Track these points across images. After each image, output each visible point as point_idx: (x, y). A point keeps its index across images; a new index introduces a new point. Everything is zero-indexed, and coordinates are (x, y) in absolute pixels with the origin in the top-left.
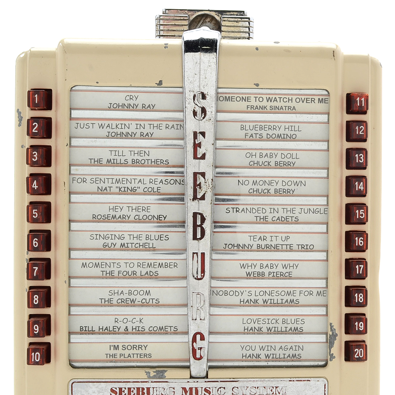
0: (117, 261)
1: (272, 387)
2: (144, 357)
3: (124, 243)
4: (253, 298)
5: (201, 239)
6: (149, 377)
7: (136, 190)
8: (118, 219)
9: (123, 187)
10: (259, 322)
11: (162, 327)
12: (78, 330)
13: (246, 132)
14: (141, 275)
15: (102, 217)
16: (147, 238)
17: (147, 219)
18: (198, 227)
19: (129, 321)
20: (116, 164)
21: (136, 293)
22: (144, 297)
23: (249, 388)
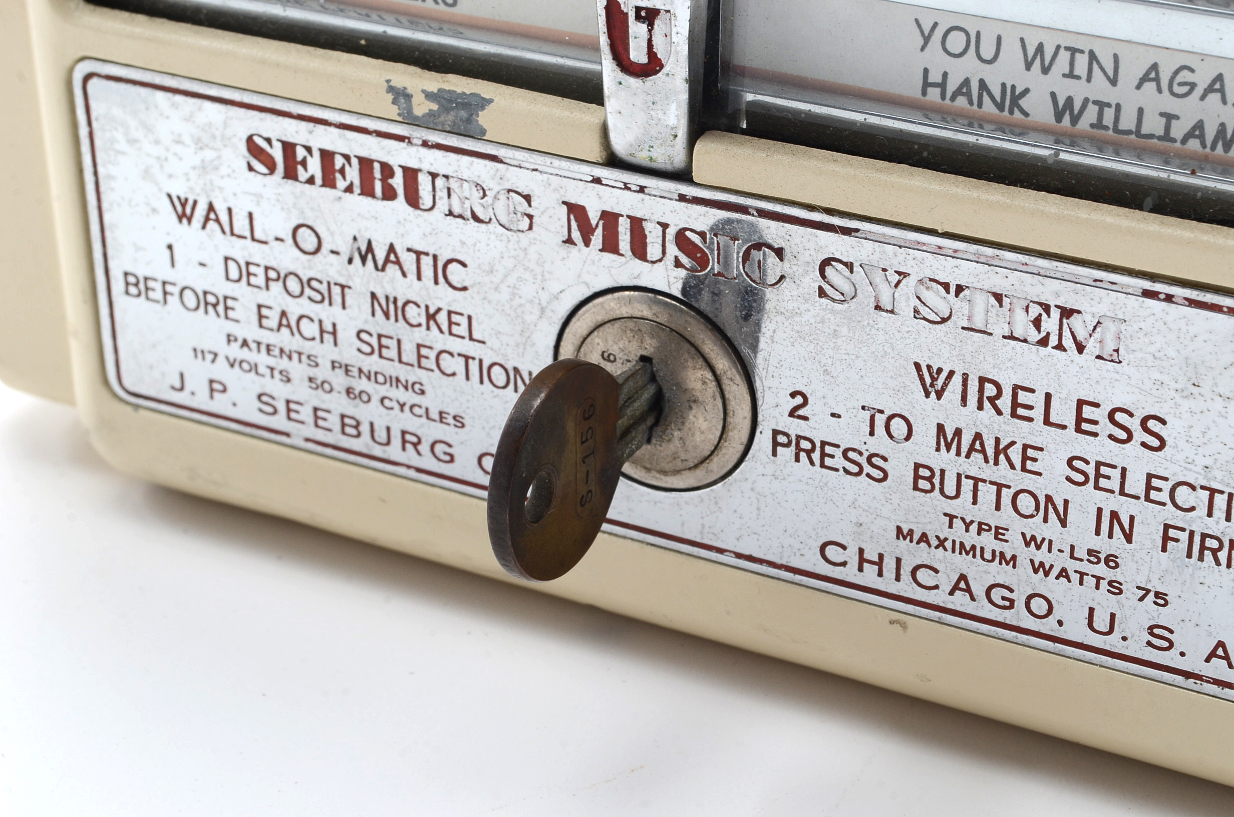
1: (1040, 304)
6: (410, 120)
23: (911, 282)
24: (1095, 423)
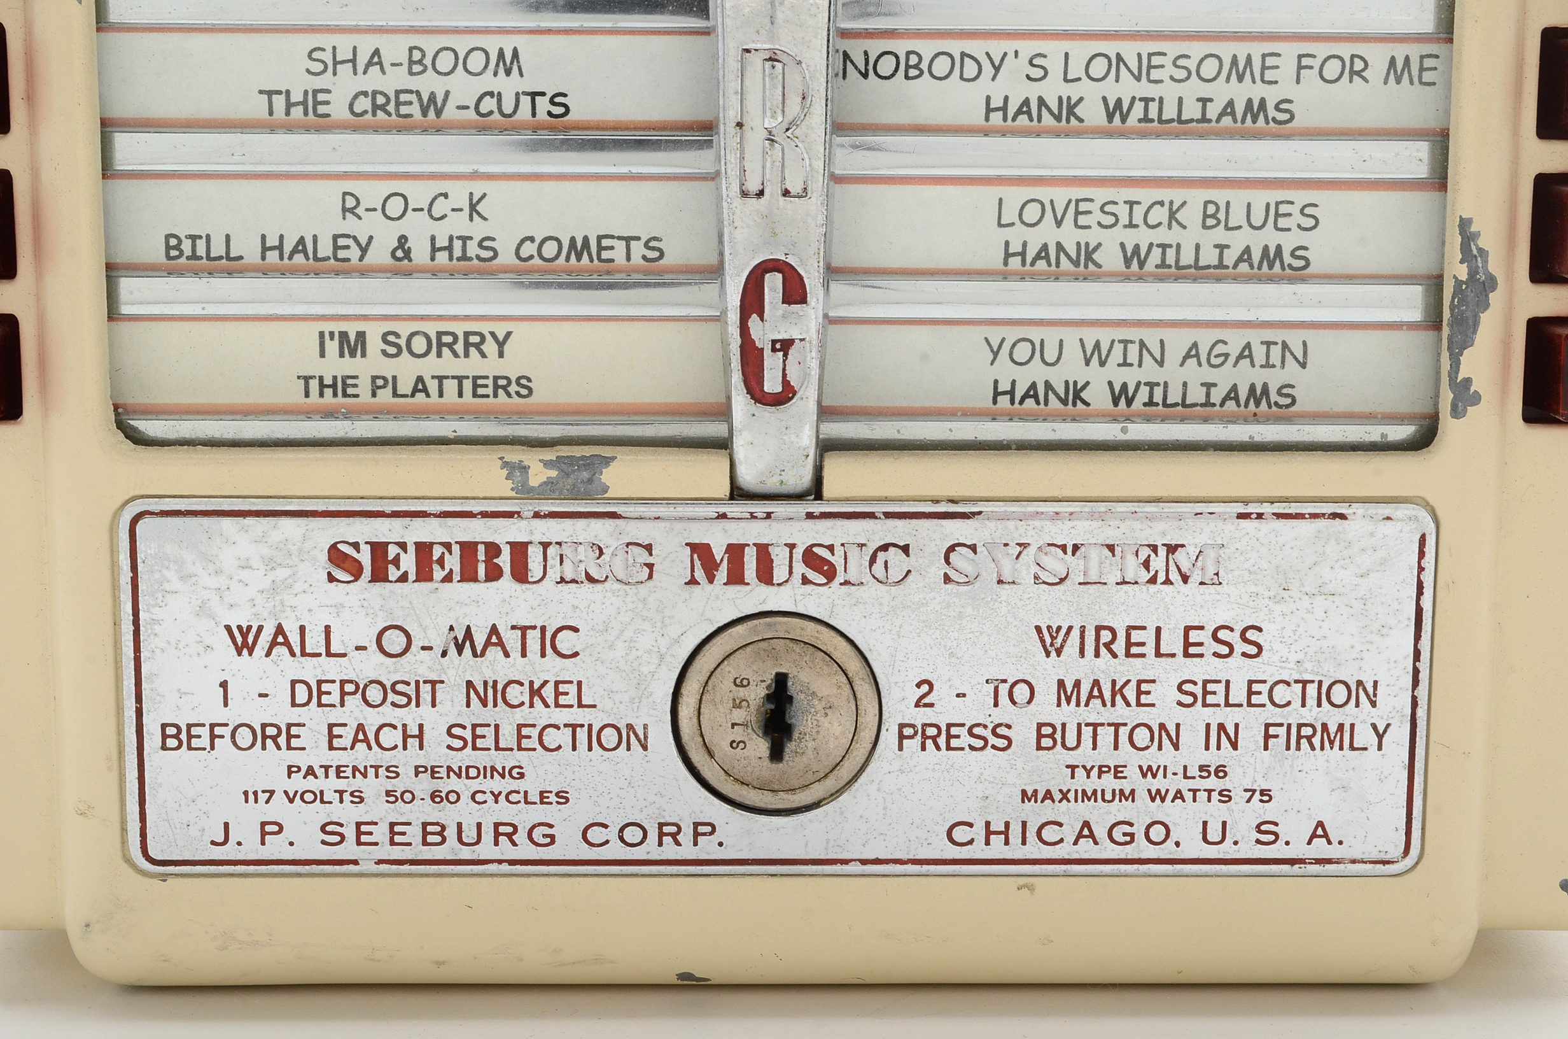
2: (496, 395)
4: (1053, 90)
6: (525, 491)
10: (1082, 220)
11: (586, 240)
12: (157, 254)
19: (414, 210)
21: (445, 62)
22: (488, 82)
23: (1032, 550)
24: (1201, 644)
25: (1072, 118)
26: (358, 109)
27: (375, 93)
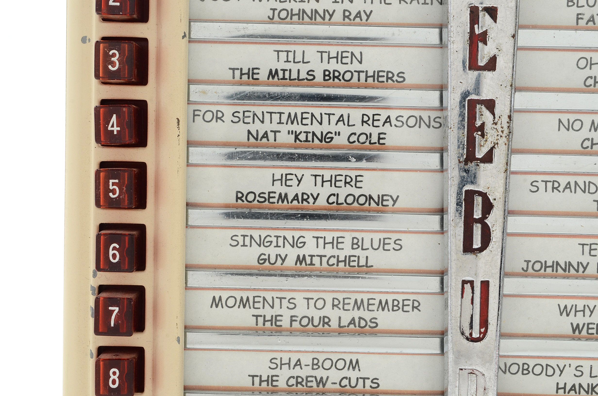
0: (289, 295)
3: (304, 256)
4: (585, 381)
5: (481, 250)
7: (332, 138)
8: (291, 202)
9: (304, 132)
13: (580, 10)
14: (339, 326)
15: (258, 198)
16: (355, 244)
17: (355, 204)
18: (476, 223)
20: (288, 80)
21: (327, 364)
22: (345, 373)
25: (594, 393)
26: (290, 383)
27: (297, 377)
